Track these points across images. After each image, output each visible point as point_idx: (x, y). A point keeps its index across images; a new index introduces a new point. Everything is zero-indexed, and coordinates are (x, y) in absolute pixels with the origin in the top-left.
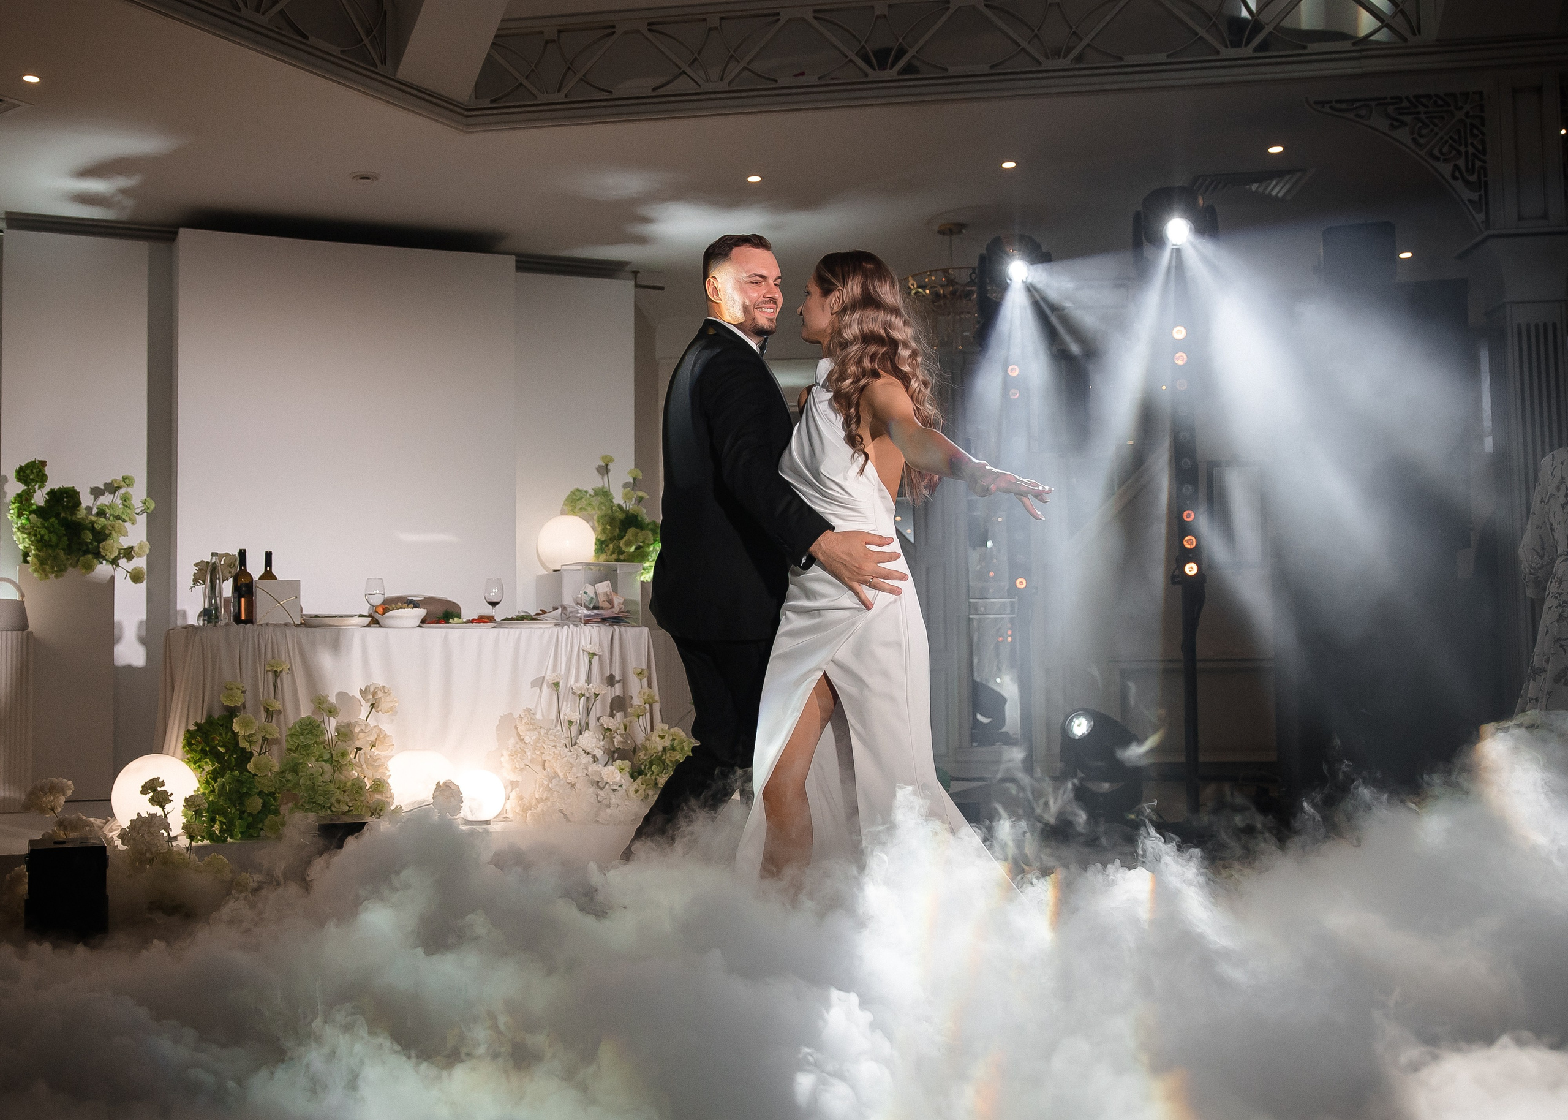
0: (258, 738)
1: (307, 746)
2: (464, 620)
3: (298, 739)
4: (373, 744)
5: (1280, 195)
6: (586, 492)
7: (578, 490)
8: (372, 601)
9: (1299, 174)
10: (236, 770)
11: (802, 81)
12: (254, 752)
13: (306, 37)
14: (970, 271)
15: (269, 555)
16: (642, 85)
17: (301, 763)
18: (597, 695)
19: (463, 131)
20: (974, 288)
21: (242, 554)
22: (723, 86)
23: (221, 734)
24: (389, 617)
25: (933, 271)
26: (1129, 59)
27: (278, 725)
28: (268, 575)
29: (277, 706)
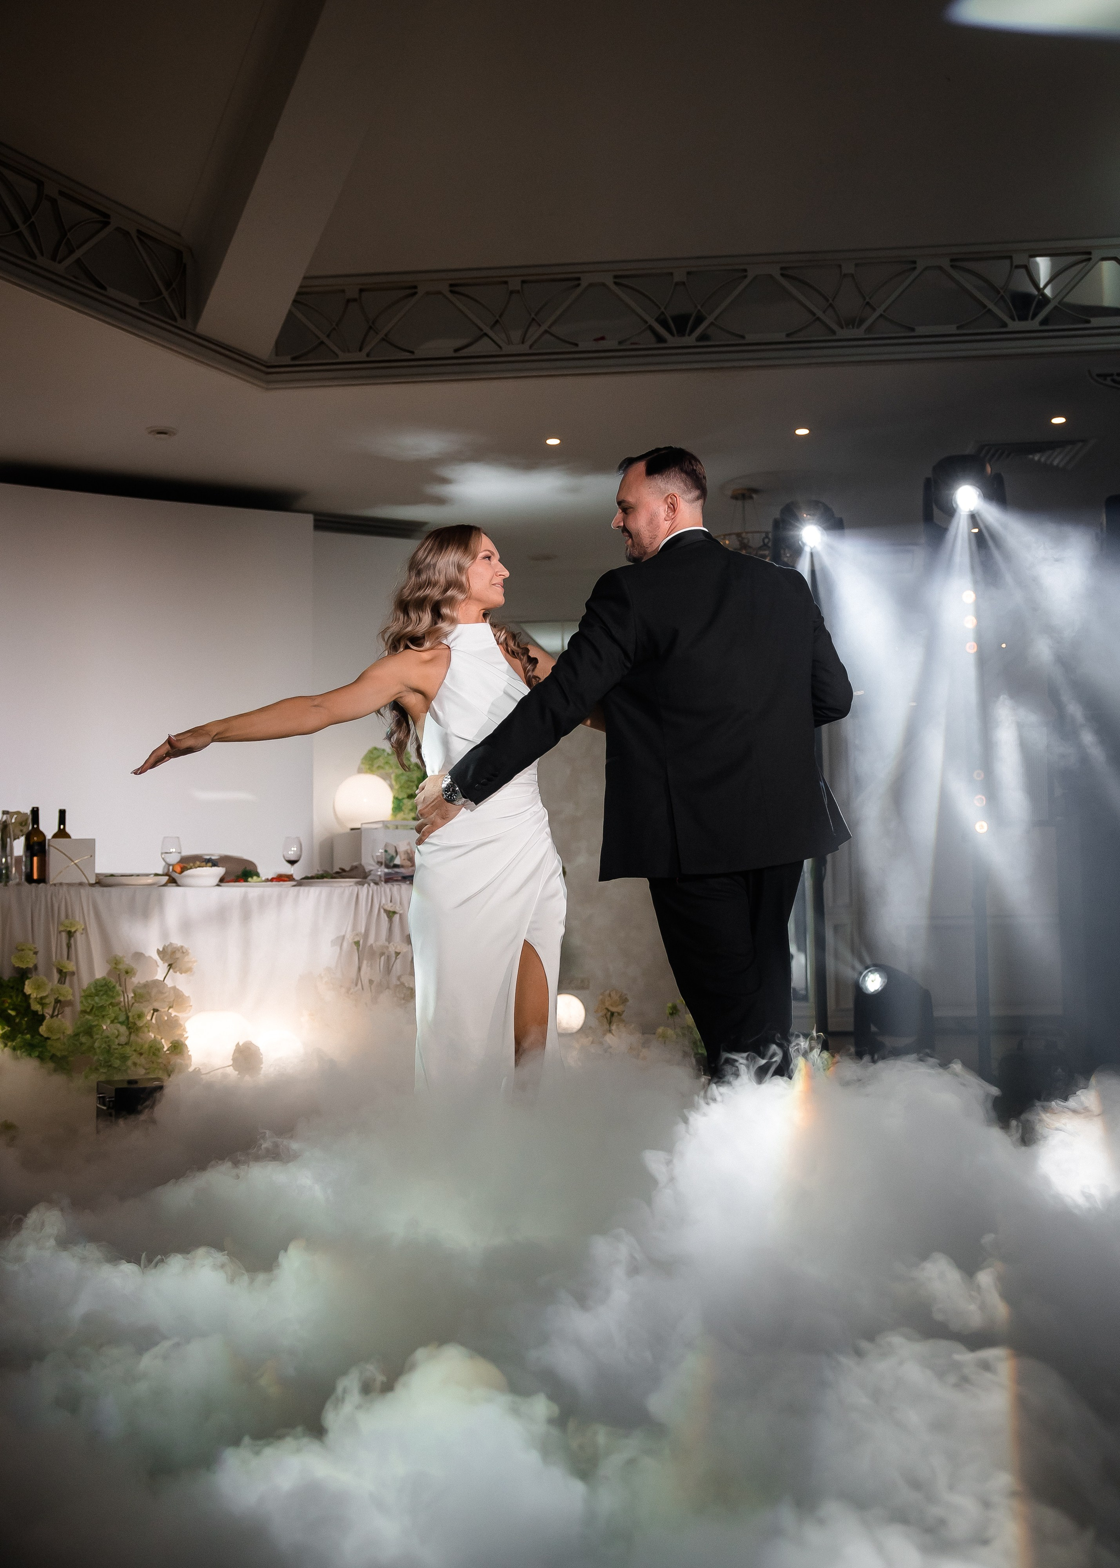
0: (51, 1000)
1: (102, 1008)
2: (263, 879)
3: (93, 1000)
4: (171, 1005)
5: (1061, 466)
6: (384, 750)
7: (376, 749)
8: (168, 860)
9: (1080, 444)
10: (27, 1033)
11: (603, 345)
12: (47, 1015)
13: (104, 288)
14: (764, 535)
15: (62, 814)
16: (444, 346)
17: (95, 1026)
18: (397, 954)
19: (262, 387)
20: (767, 552)
21: (35, 812)
22: (524, 348)
23: (11, 997)
24: (188, 876)
25: (726, 535)
26: (921, 330)
27: (72, 986)
28: (62, 833)
29: (70, 967)
